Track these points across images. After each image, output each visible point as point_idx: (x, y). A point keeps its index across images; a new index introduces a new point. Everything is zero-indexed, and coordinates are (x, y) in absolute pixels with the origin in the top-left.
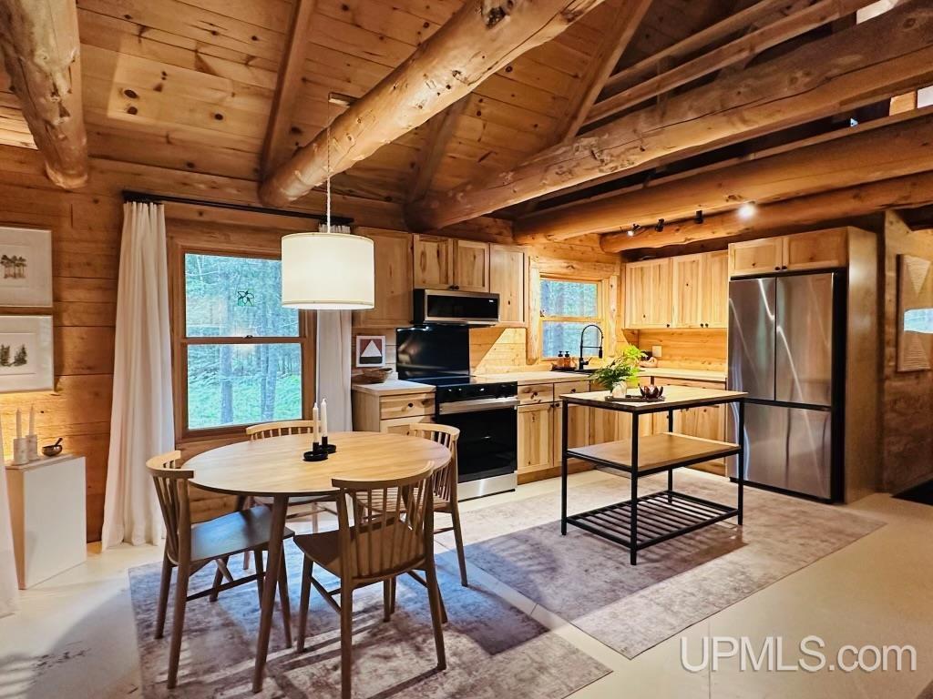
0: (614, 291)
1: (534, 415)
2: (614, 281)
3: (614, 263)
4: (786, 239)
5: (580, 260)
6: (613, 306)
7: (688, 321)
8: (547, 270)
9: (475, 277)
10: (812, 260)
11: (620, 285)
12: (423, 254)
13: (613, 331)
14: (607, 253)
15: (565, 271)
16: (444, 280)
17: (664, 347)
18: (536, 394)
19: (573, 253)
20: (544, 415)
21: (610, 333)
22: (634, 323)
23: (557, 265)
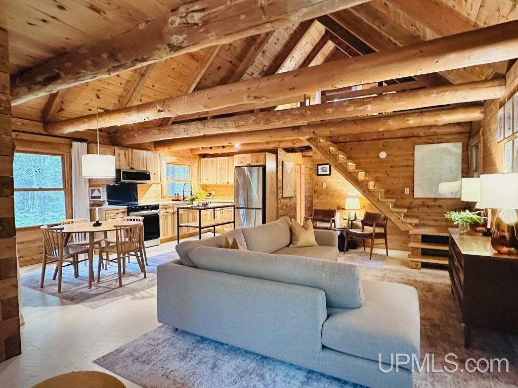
0: (196, 170)
1: (166, 217)
2: (196, 165)
3: (196, 158)
4: (250, 154)
5: (183, 157)
6: (196, 175)
7: (222, 181)
8: (169, 161)
9: (141, 164)
10: (257, 162)
11: (198, 167)
12: (119, 155)
13: (196, 185)
14: (193, 154)
15: (176, 161)
16: (127, 165)
17: (216, 191)
18: (166, 209)
19: (179, 154)
20: (170, 217)
21: (195, 186)
22: (204, 182)
23: (173, 159)
